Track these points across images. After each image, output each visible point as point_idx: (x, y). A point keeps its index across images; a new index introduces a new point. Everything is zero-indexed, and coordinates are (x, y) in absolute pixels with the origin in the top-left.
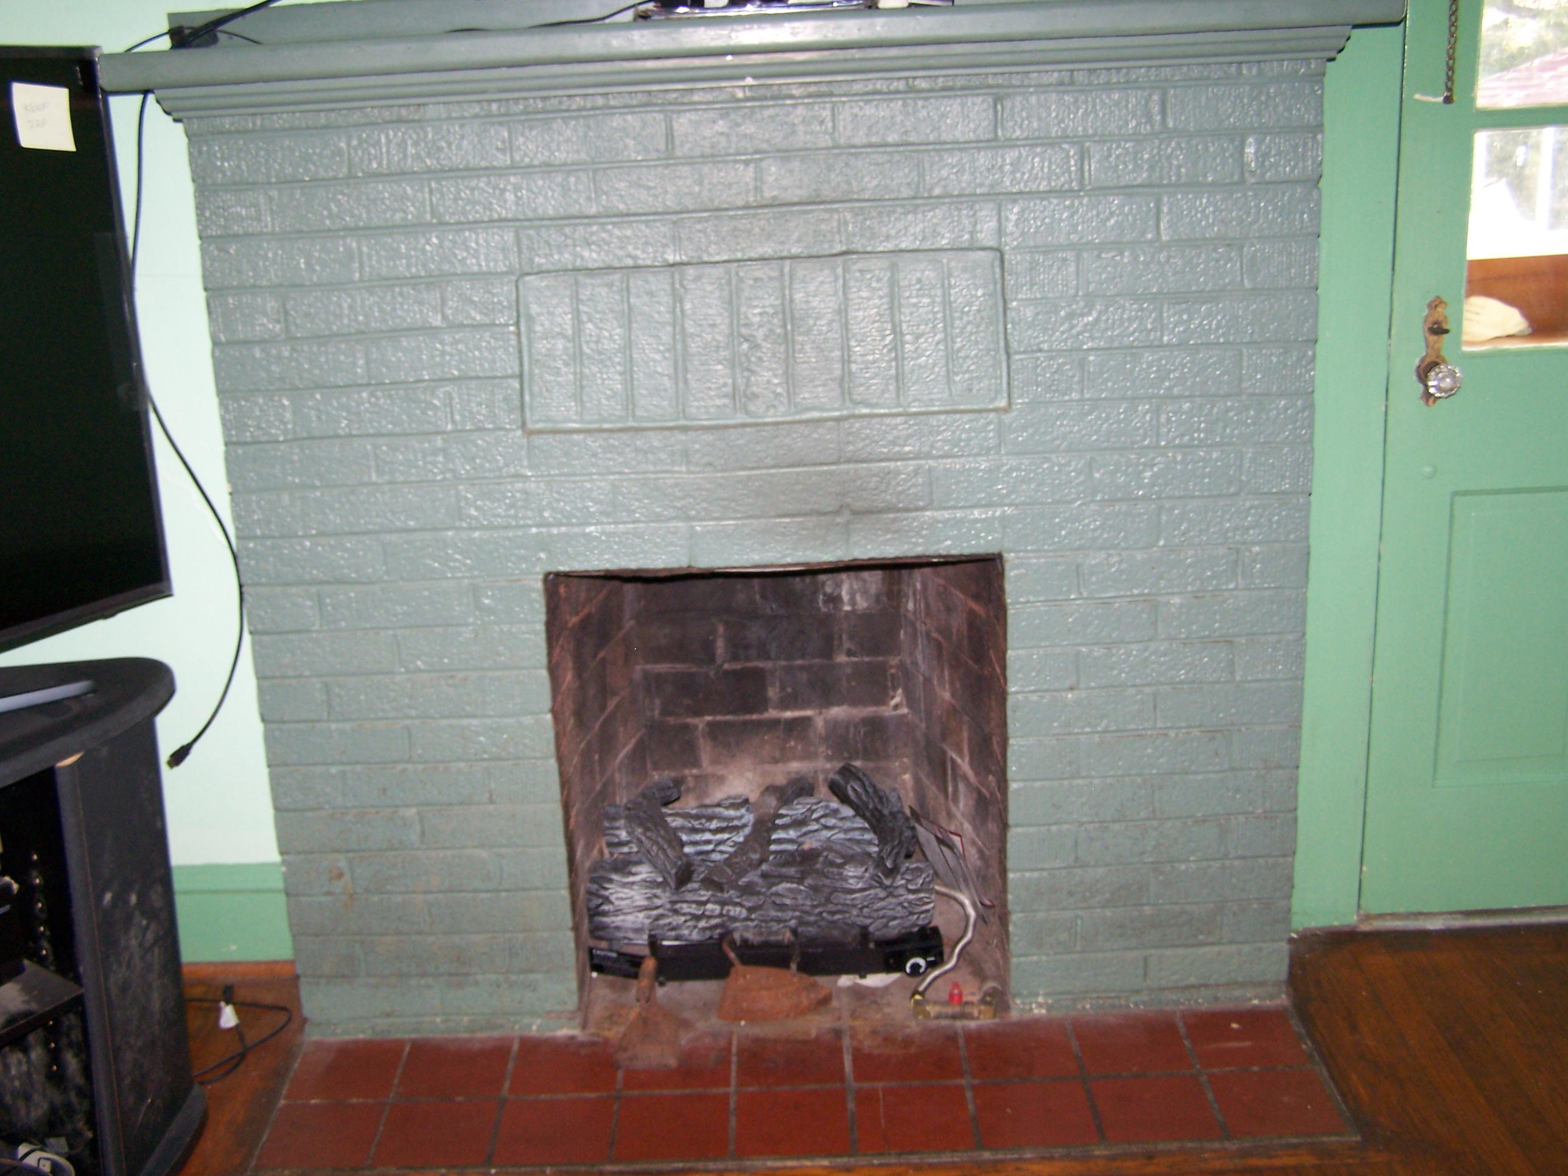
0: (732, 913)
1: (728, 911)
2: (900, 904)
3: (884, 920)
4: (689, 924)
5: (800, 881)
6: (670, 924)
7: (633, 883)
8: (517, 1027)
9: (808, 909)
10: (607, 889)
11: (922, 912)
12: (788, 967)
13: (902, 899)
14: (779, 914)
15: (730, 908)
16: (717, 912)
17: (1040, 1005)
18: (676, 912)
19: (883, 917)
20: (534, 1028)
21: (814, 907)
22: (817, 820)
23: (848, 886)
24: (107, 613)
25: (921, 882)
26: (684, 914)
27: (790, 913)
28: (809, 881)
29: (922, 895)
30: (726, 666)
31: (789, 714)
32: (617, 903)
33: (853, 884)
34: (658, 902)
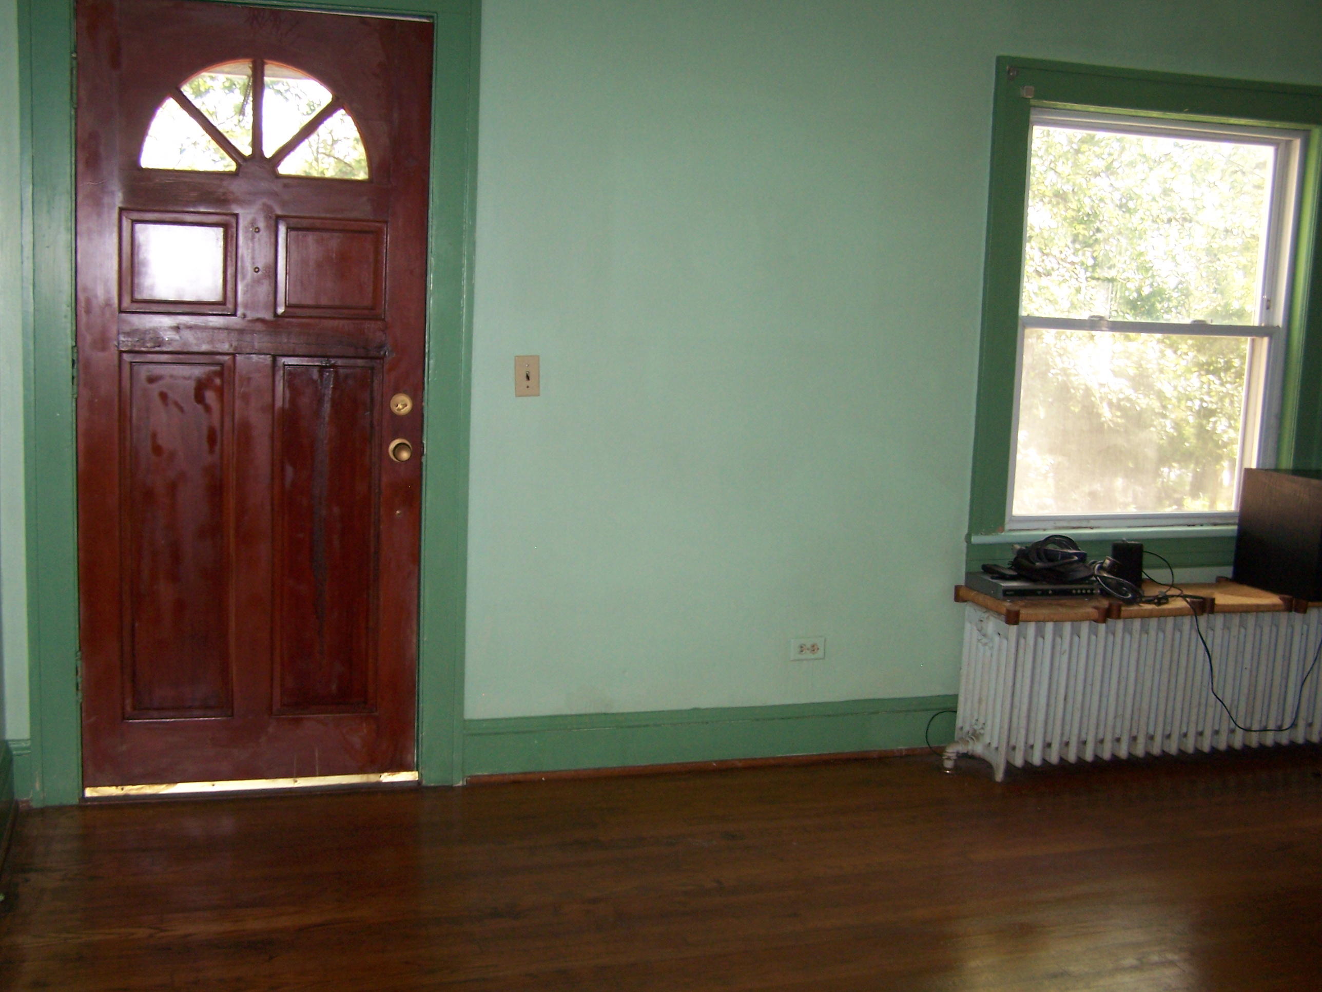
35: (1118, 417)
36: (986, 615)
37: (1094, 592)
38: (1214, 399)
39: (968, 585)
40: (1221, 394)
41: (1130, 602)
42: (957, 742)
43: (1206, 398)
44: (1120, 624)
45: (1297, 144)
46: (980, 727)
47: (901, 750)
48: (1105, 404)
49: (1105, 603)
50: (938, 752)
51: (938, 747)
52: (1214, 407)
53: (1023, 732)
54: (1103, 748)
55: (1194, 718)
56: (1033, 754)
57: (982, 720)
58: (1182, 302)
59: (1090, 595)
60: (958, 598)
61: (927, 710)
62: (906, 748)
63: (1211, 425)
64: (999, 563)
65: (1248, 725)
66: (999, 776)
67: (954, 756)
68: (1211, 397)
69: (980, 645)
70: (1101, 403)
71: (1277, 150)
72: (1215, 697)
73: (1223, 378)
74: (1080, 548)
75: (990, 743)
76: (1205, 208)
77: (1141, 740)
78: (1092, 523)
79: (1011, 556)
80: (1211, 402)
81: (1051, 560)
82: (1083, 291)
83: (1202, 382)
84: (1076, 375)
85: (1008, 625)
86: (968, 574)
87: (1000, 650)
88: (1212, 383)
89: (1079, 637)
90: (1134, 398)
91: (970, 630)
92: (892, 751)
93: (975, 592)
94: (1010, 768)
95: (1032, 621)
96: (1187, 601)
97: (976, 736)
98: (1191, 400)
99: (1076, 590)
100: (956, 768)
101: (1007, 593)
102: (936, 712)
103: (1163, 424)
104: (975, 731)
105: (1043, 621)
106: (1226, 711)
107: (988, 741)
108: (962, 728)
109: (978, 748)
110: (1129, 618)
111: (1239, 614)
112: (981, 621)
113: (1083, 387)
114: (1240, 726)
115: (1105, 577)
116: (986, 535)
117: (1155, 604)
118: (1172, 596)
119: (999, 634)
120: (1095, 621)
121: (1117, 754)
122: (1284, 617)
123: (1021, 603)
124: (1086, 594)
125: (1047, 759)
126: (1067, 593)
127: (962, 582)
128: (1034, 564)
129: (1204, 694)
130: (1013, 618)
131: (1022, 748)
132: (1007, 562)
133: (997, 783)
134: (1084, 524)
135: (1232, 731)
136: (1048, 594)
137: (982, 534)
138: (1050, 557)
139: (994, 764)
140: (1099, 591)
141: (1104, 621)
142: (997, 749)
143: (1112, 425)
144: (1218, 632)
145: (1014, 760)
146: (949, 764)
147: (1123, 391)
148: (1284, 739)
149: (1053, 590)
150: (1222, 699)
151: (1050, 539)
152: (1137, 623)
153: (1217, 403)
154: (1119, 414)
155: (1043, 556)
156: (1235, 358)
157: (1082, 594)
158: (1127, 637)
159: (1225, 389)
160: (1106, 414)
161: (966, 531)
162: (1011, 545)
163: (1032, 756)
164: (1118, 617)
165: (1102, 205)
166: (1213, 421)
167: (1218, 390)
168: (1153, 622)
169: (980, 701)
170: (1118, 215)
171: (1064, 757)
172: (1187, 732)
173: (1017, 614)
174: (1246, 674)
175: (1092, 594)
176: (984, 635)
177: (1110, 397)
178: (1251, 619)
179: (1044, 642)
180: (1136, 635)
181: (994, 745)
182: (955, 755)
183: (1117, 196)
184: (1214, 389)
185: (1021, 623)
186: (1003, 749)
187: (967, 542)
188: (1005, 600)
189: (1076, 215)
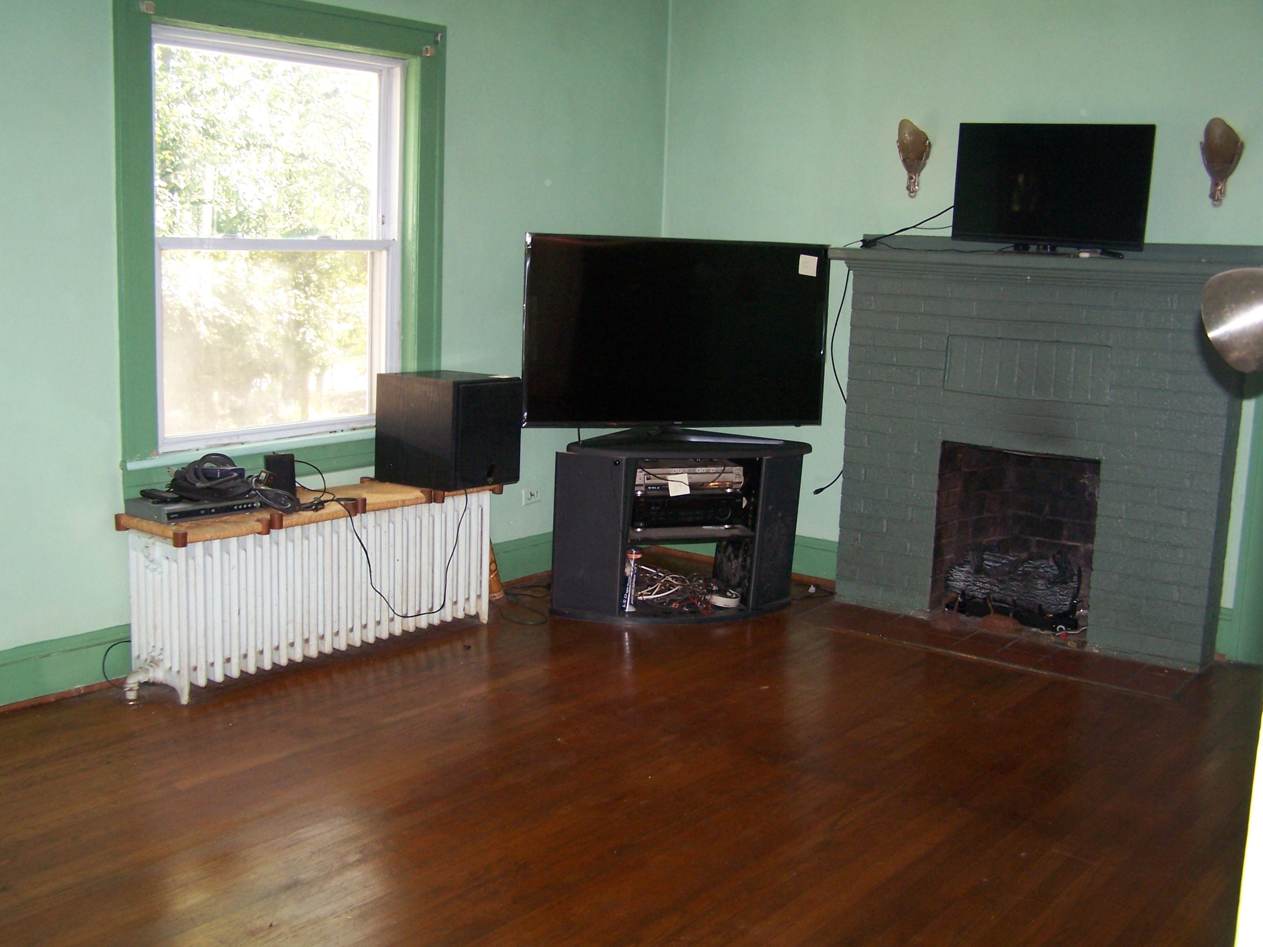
0: (994, 589)
1: (993, 588)
2: (1056, 599)
3: (1049, 605)
4: (978, 590)
5: (1021, 582)
6: (971, 589)
7: (963, 571)
8: (906, 612)
9: (1022, 593)
10: (952, 571)
11: (1064, 605)
12: (1008, 615)
13: (1057, 597)
14: (1011, 593)
15: (994, 587)
16: (989, 587)
17: (1096, 648)
18: (975, 585)
19: (1049, 603)
20: (911, 613)
21: (1024, 593)
22: (1043, 568)
23: (1038, 587)
24: (798, 425)
25: (1066, 592)
26: (977, 586)
27: (1015, 594)
28: (1024, 583)
29: (1065, 597)
30: (1048, 517)
31: (1070, 543)
32: (954, 576)
33: (1039, 587)
34: (969, 579)
35: (215, 334)
36: (152, 540)
37: (255, 505)
38: (301, 312)
39: (128, 513)
40: (307, 307)
41: (289, 512)
42: (137, 672)
43: (294, 311)
44: (282, 532)
45: (397, 72)
46: (158, 652)
47: (79, 688)
48: (202, 322)
49: (266, 516)
50: (120, 684)
51: (117, 680)
52: (302, 318)
53: (202, 651)
54: (279, 654)
55: (357, 613)
56: (214, 672)
57: (159, 645)
58: (260, 223)
59: (251, 509)
60: (119, 527)
61: (100, 644)
62: (83, 685)
63: (301, 336)
64: (158, 487)
65: (404, 612)
66: (185, 699)
67: (136, 687)
68: (298, 310)
69: (148, 571)
70: (198, 321)
71: (380, 76)
72: (374, 590)
73: (308, 292)
74: (236, 465)
75: (171, 668)
76: (283, 135)
77: (313, 642)
78: (241, 439)
79: (169, 479)
80: (299, 315)
81: (209, 479)
82: (178, 213)
83: (289, 296)
84: (171, 296)
85: (176, 548)
86: (127, 501)
87: (170, 573)
88: (298, 297)
89: (245, 551)
90: (228, 315)
91: (136, 558)
92: (69, 692)
93: (138, 519)
94: (194, 689)
95: (200, 541)
96: (341, 505)
97: (154, 662)
98: (280, 313)
99: (238, 505)
100: (139, 697)
101: (172, 516)
102: (109, 645)
103: (258, 338)
104: (153, 657)
105: (210, 540)
106: (385, 601)
107: (168, 666)
108: (139, 657)
109: (158, 675)
110: (291, 527)
111: (387, 510)
112: (147, 547)
113: (179, 307)
114: (398, 614)
115: (263, 489)
116: (141, 460)
117: (313, 510)
118: (327, 501)
119: (168, 558)
120: (258, 533)
121: (292, 658)
122: (425, 507)
123: (186, 524)
124: (248, 508)
125: (229, 674)
126: (229, 510)
127: (122, 510)
128: (195, 485)
129: (364, 590)
130: (181, 541)
131: (204, 667)
132: (165, 485)
133: (184, 706)
134: (235, 440)
135: (392, 620)
136: (211, 513)
137: (137, 460)
138: (209, 476)
139: (177, 687)
140: (259, 504)
141: (268, 533)
142: (179, 672)
143: (210, 342)
144: (371, 529)
145: (197, 681)
146: (131, 695)
147: (217, 309)
148: (435, 620)
149: (216, 509)
150: (381, 591)
151: (206, 458)
152: (298, 529)
153: (304, 316)
154: (216, 331)
155: (200, 474)
156: (313, 273)
157: (243, 509)
158: (290, 545)
159: (311, 302)
160: (203, 330)
161: (120, 459)
162: (168, 467)
163: (214, 674)
164: (281, 527)
165: (185, 131)
166: (303, 332)
167: (303, 303)
168: (313, 527)
169: (155, 627)
170: (202, 141)
171: (244, 670)
172: (353, 627)
173: (185, 535)
174: (398, 565)
175: (253, 507)
176: (152, 561)
177: (206, 315)
178: (397, 513)
179: (212, 561)
180: (298, 542)
181: (176, 669)
182: (136, 685)
183: (200, 123)
184: (300, 303)
185: (189, 545)
186: (185, 672)
187: (122, 469)
188: (169, 524)
189: (162, 141)
